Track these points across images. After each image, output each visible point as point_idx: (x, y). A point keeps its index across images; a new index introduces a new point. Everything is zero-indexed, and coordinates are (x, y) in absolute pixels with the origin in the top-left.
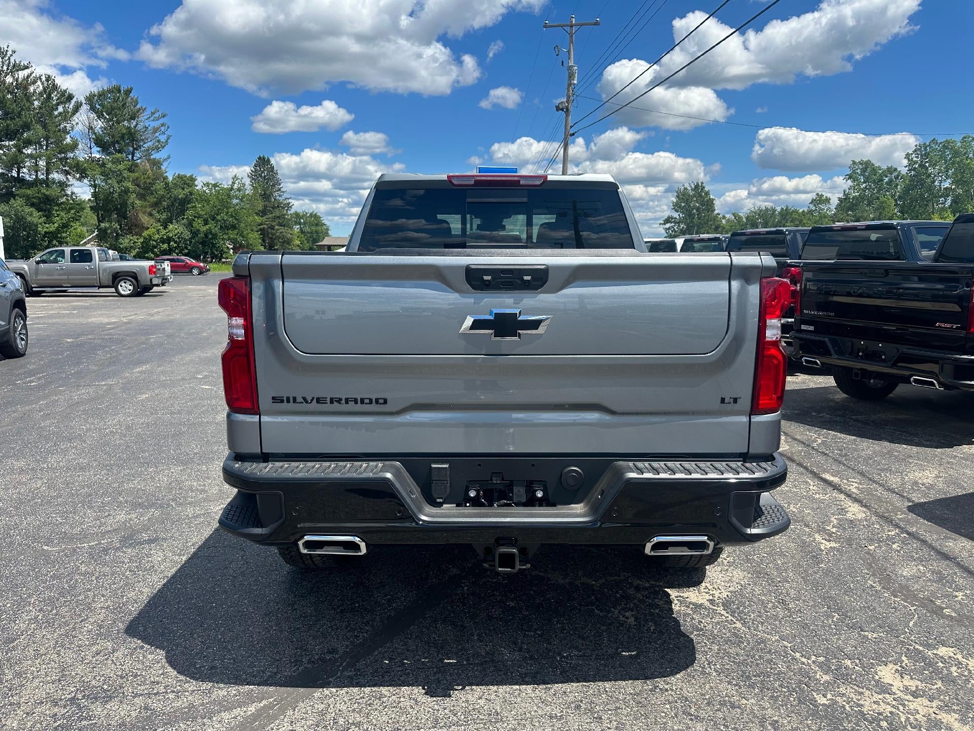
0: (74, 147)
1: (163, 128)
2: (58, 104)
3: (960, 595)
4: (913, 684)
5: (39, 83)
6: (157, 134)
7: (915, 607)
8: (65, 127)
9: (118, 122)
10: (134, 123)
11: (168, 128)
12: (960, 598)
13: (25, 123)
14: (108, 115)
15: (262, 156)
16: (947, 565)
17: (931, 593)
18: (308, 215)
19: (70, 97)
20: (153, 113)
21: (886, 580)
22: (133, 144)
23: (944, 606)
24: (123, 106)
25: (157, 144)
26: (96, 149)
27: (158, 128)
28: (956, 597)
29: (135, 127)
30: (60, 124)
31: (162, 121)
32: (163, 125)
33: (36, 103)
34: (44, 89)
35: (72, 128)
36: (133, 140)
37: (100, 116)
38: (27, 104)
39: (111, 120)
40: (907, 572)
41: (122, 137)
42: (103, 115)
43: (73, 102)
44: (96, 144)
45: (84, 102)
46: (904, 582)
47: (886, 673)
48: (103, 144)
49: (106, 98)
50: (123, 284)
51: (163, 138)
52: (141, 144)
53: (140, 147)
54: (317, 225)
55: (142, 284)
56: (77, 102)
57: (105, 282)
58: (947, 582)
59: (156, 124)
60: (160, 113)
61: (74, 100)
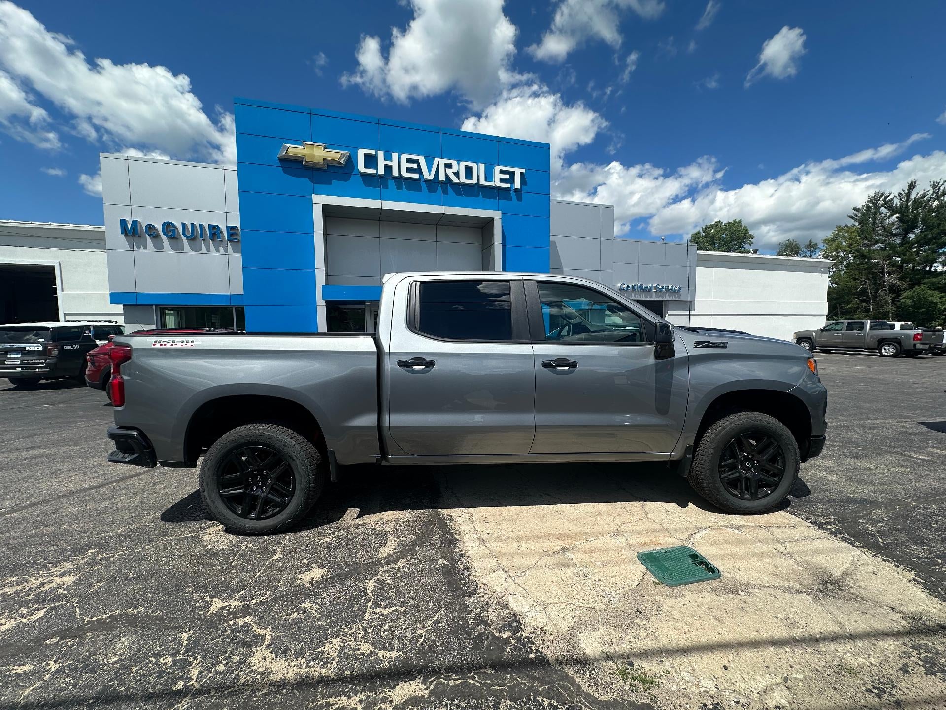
3: (54, 667)
4: (47, 587)
7: (85, 622)
12: (52, 663)
16: (91, 687)
17: (83, 643)
21: (132, 622)
23: (61, 642)
28: (56, 661)
40: (125, 642)
46: (116, 632)
47: (69, 580)
50: (887, 348)
55: (905, 348)
57: (871, 345)
58: (76, 668)
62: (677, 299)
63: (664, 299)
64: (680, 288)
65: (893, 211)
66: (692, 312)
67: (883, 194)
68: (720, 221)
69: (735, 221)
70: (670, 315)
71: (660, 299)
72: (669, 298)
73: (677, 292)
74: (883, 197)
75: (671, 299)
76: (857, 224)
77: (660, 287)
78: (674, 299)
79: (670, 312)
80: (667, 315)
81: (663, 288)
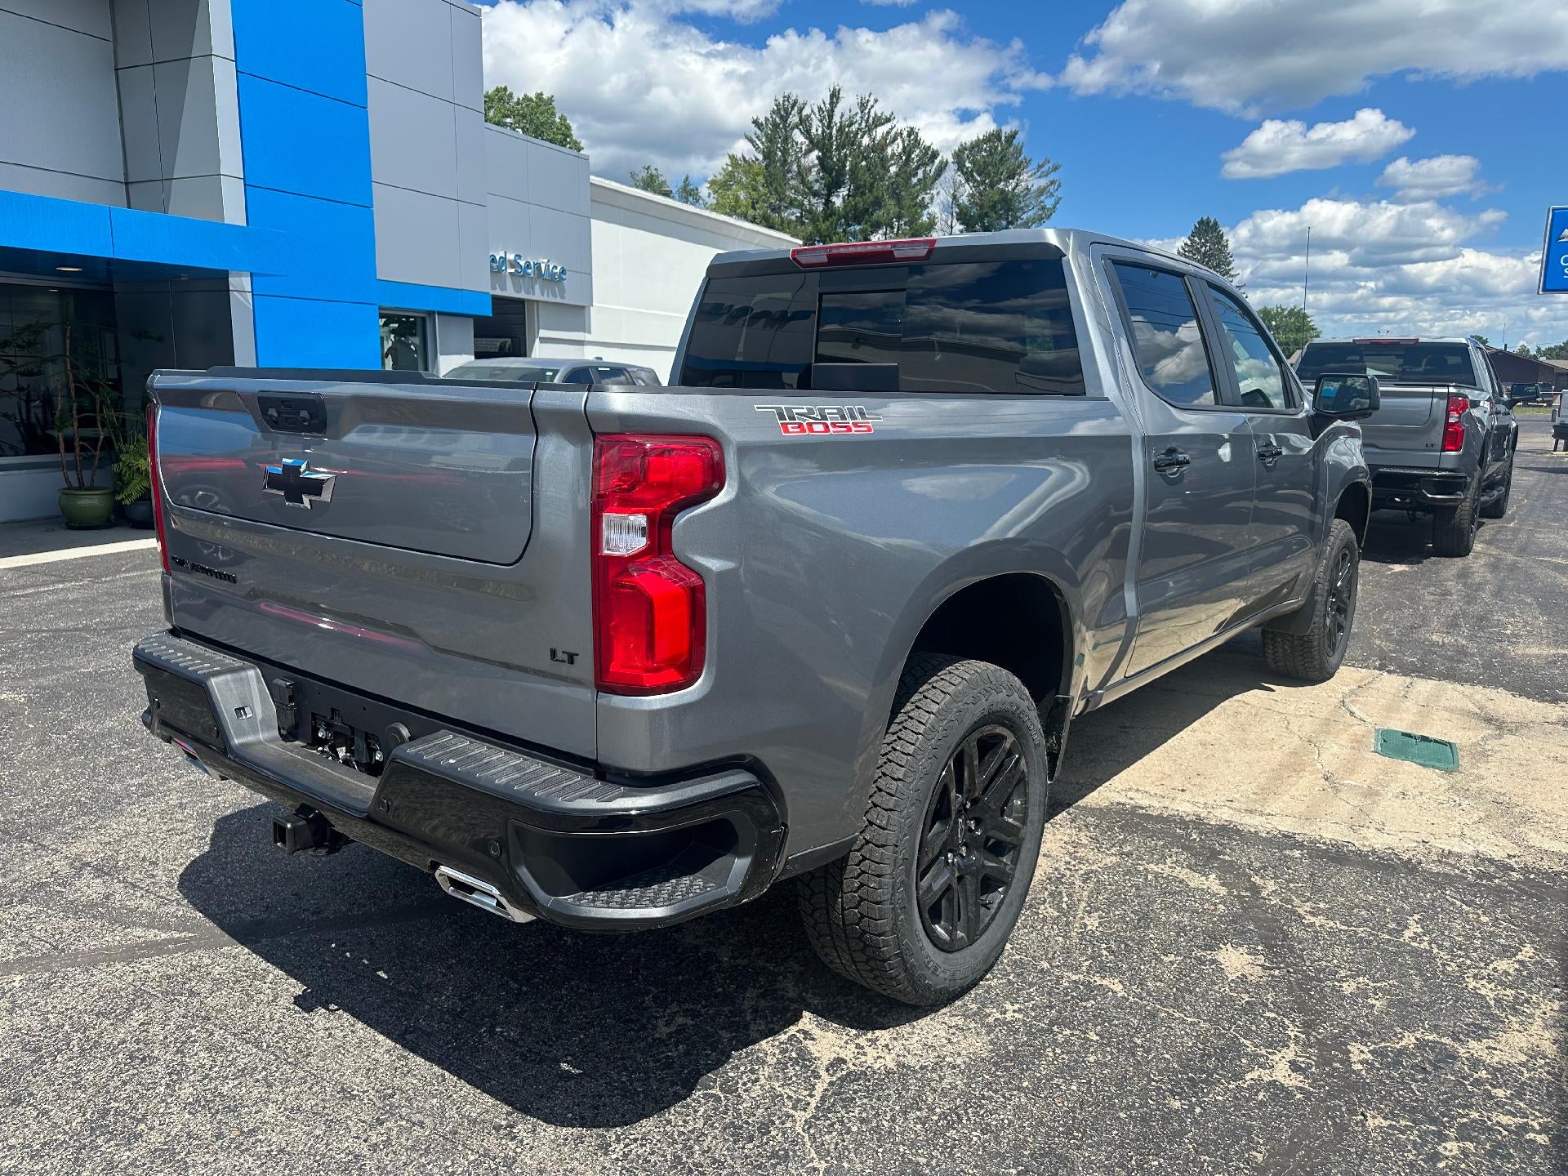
0: (931, 225)
1: (1052, 188)
2: (918, 168)
5: (899, 141)
6: (1042, 198)
8: (923, 198)
9: (992, 186)
10: (1014, 184)
11: (1059, 186)
13: (877, 198)
14: (979, 175)
15: (1205, 218)
18: (1286, 313)
19: (935, 155)
20: (1040, 167)
22: (1008, 215)
24: (1001, 159)
25: (1041, 212)
26: (958, 227)
27: (1045, 188)
29: (1013, 190)
30: (918, 196)
31: (1052, 177)
32: (1052, 183)
33: (893, 169)
34: (904, 148)
35: (932, 199)
36: (1009, 210)
37: (969, 177)
38: (882, 172)
39: (983, 182)
41: (993, 207)
42: (973, 176)
43: (937, 161)
44: (958, 220)
45: (951, 160)
48: (968, 220)
49: (980, 150)
51: (1049, 203)
52: (1019, 214)
53: (1016, 218)
54: (1298, 330)
56: (941, 162)
59: (1043, 182)
60: (1050, 165)
61: (939, 158)
62: (559, 300)
63: (530, 297)
64: (563, 271)
65: (811, 141)
66: (588, 337)
67: (795, 102)
68: (505, 89)
69: (539, 96)
70: (544, 340)
71: (522, 295)
72: (543, 294)
73: (554, 280)
74: (796, 108)
75: (545, 298)
76: (760, 157)
77: (522, 263)
78: (551, 299)
79: (543, 333)
80: (537, 340)
81: (528, 266)
